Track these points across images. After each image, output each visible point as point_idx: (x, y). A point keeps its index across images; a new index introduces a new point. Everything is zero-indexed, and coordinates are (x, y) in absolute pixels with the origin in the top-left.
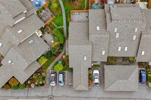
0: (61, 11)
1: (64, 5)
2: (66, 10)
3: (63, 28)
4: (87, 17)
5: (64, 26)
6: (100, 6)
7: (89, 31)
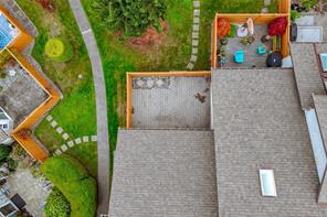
0: (89, 70)
1: (99, 45)
2: (109, 68)
3: (94, 146)
4: (202, 99)
5: (101, 137)
6: (263, 49)
7: (215, 198)
